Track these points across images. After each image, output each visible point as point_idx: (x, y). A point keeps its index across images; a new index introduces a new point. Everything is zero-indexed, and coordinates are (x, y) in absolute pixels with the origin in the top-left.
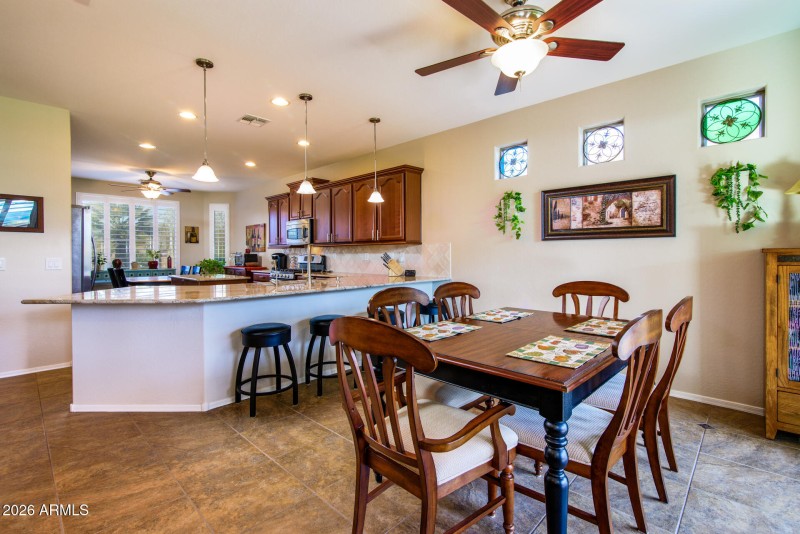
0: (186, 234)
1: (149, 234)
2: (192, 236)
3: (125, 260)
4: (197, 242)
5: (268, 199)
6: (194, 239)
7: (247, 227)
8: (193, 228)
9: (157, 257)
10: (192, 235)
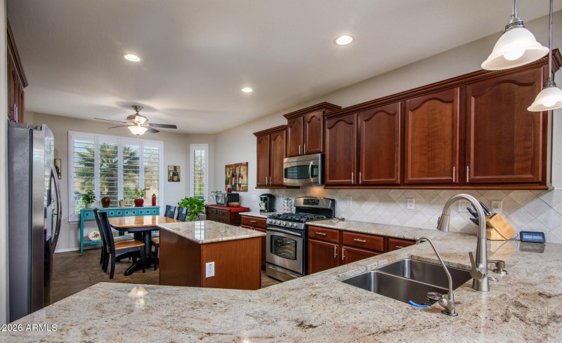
0: (169, 173)
1: (136, 172)
2: (174, 176)
3: (114, 198)
4: (179, 180)
5: (255, 134)
6: (176, 178)
7: (227, 167)
8: (175, 168)
9: (142, 196)
10: (174, 174)
